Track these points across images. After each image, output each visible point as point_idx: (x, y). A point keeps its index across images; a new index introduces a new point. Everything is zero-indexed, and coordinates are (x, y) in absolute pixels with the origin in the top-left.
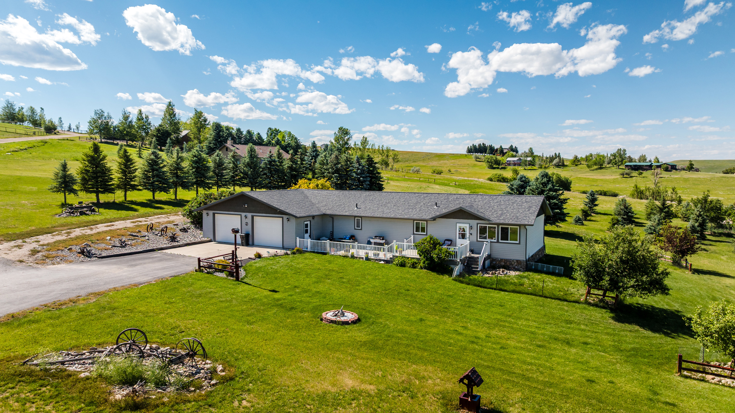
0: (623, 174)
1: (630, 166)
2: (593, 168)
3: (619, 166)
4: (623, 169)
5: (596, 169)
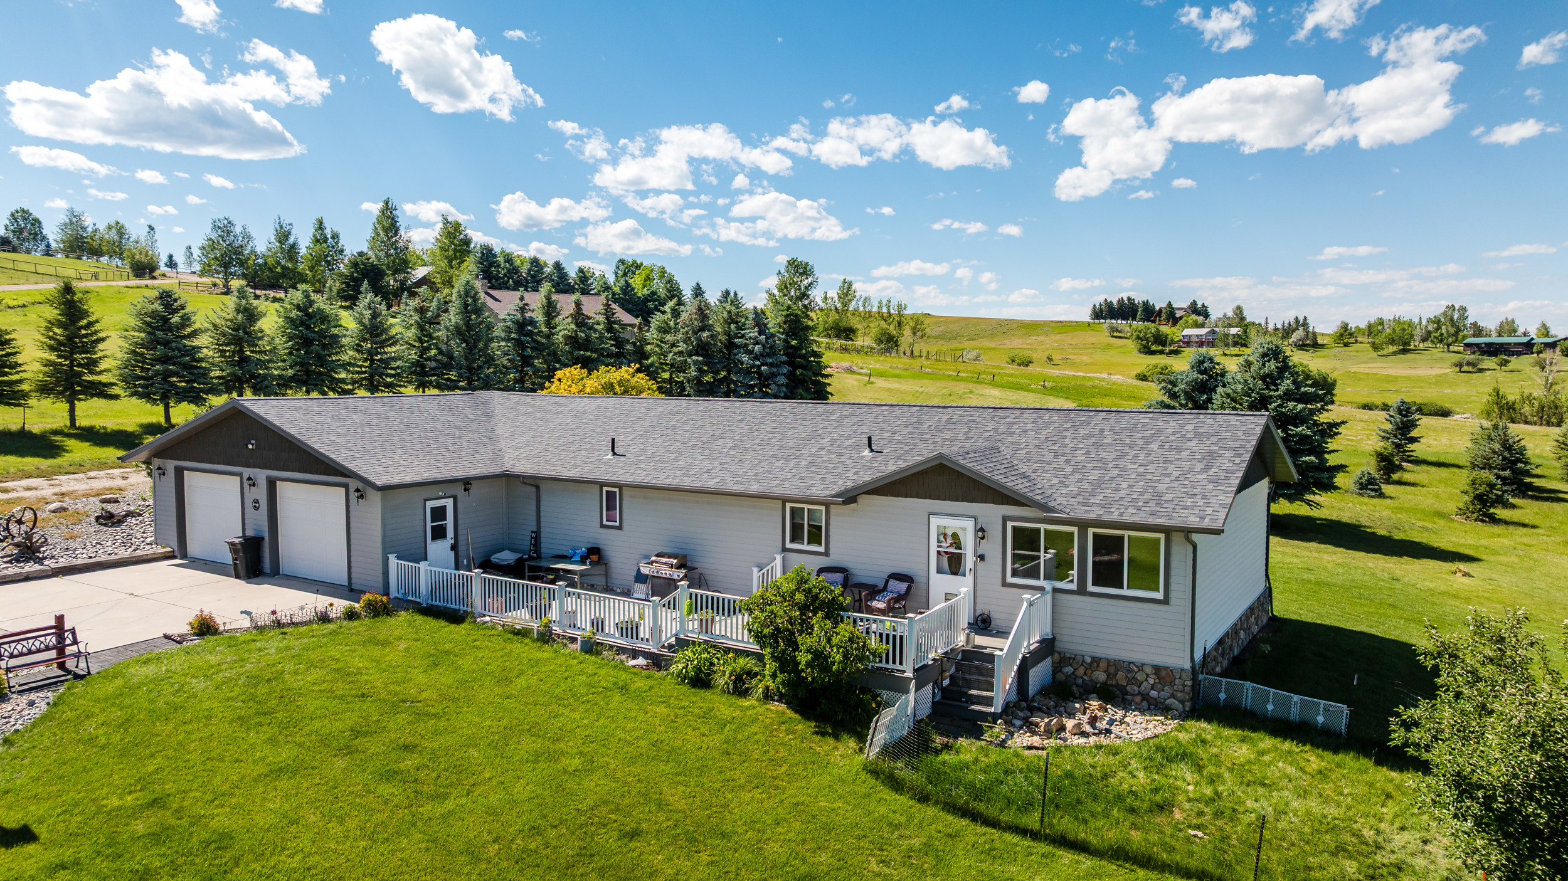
0: (1460, 365)
1: (1477, 345)
2: (1385, 352)
3: (1449, 345)
4: (1459, 353)
5: (1394, 354)
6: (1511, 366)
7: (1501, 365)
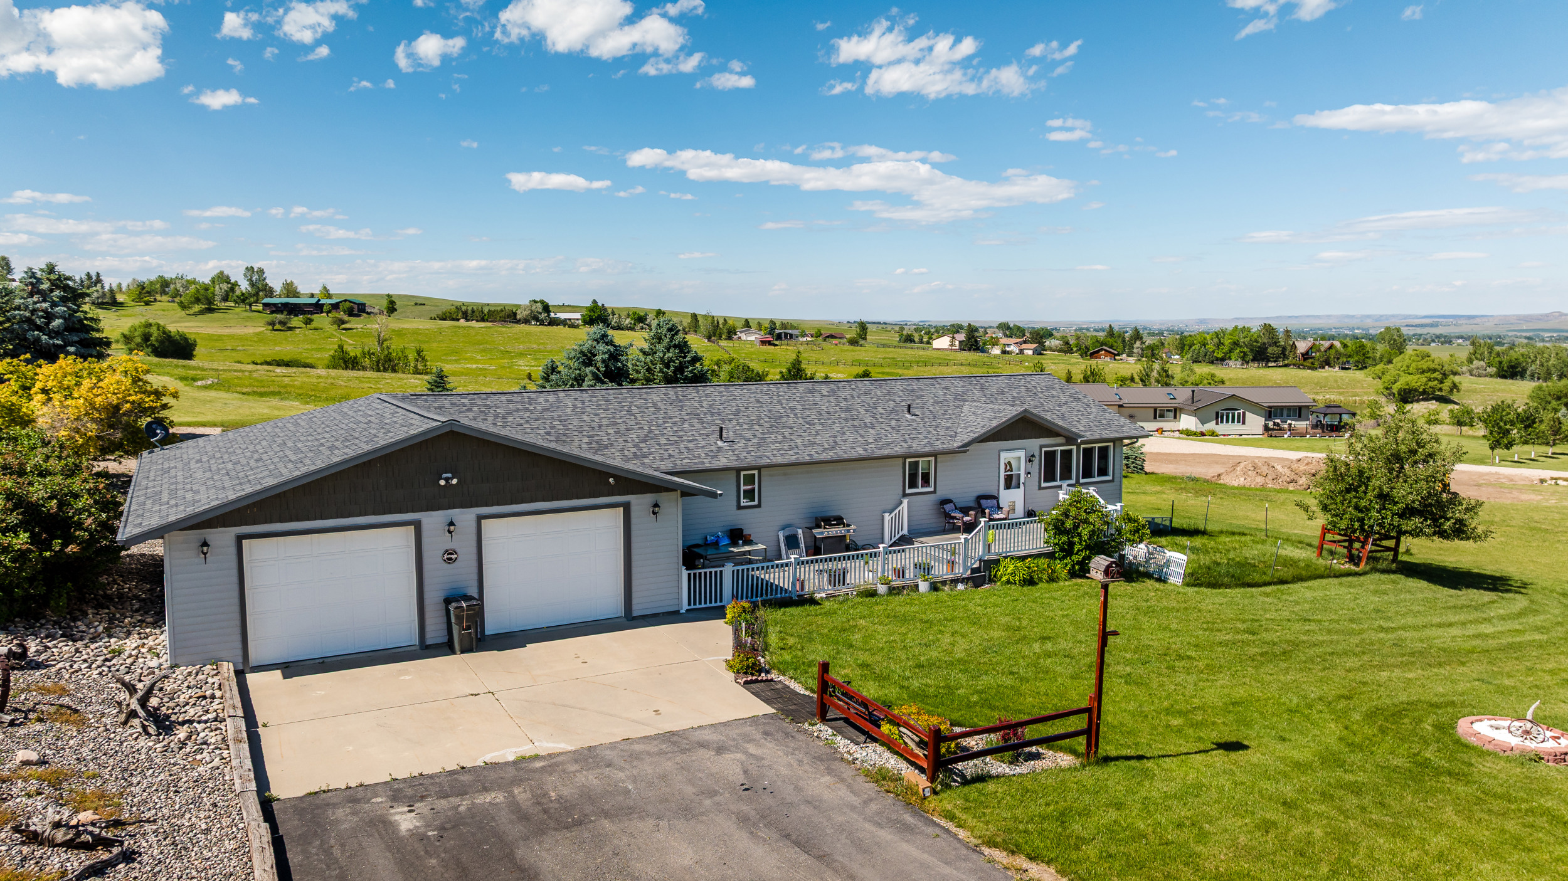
0: (272, 324)
1: (275, 305)
2: (192, 312)
3: (250, 305)
4: (259, 312)
5: (202, 312)
6: (314, 324)
7: (306, 323)
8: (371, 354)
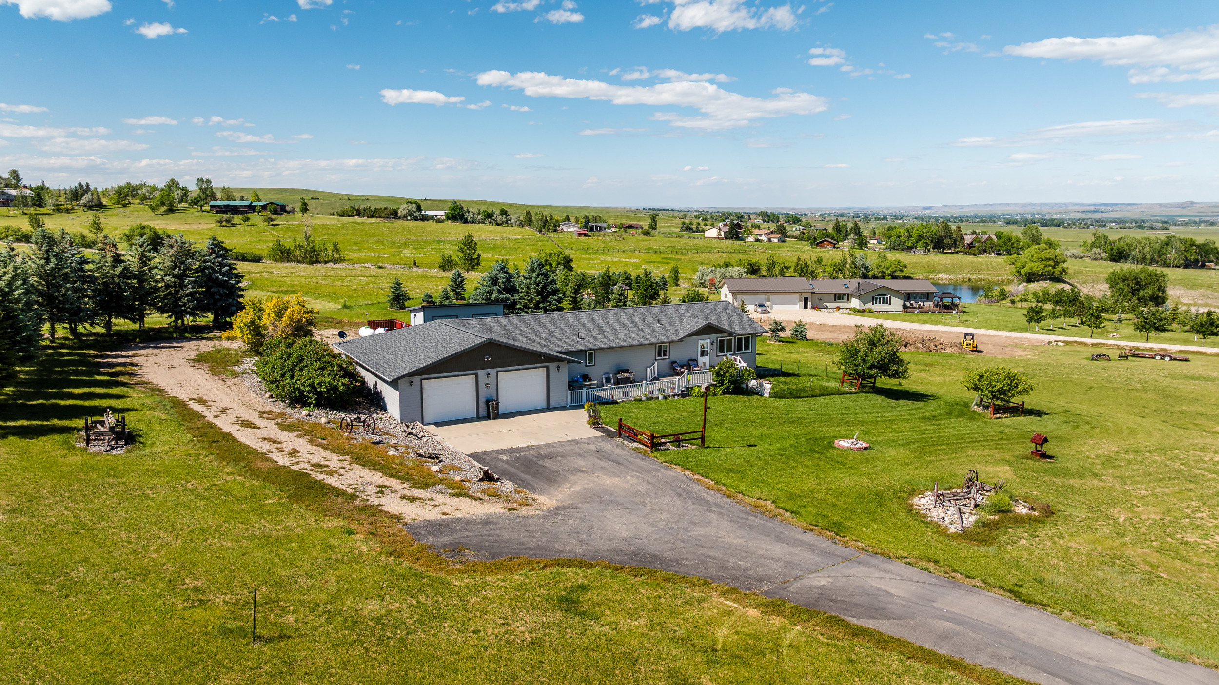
0: (221, 222)
1: (219, 206)
2: (159, 212)
3: (201, 205)
4: (207, 211)
5: (166, 212)
6: (250, 222)
7: (245, 221)
8: (301, 247)
